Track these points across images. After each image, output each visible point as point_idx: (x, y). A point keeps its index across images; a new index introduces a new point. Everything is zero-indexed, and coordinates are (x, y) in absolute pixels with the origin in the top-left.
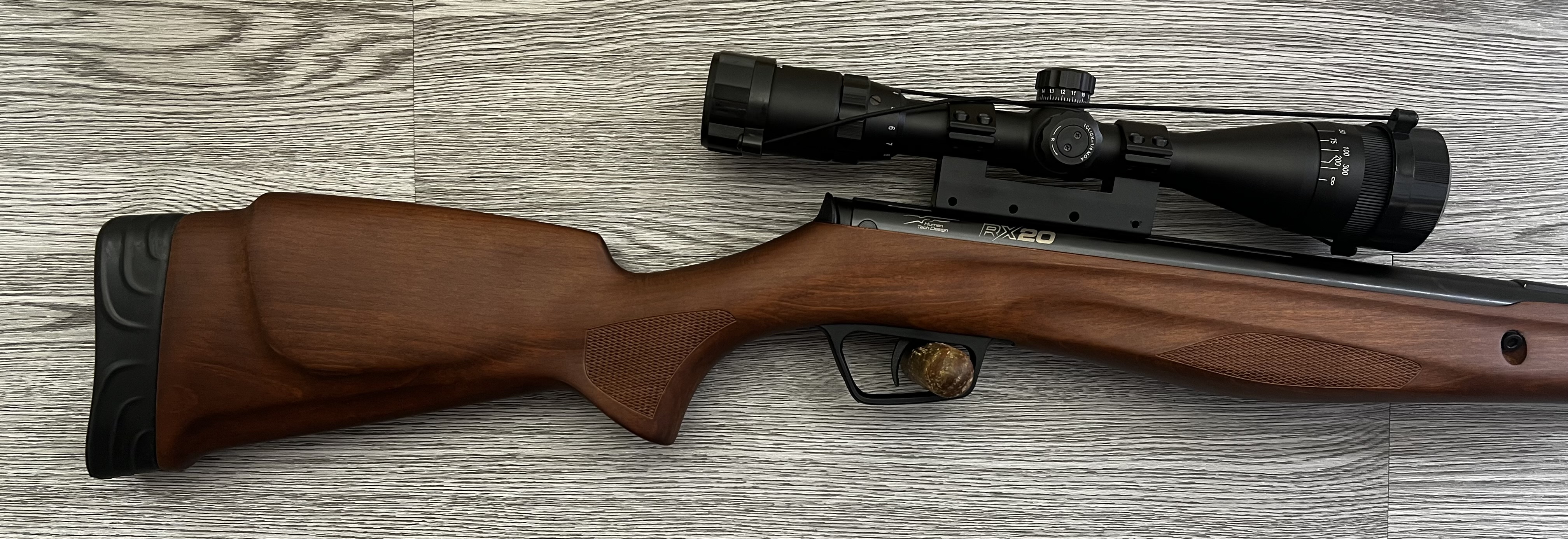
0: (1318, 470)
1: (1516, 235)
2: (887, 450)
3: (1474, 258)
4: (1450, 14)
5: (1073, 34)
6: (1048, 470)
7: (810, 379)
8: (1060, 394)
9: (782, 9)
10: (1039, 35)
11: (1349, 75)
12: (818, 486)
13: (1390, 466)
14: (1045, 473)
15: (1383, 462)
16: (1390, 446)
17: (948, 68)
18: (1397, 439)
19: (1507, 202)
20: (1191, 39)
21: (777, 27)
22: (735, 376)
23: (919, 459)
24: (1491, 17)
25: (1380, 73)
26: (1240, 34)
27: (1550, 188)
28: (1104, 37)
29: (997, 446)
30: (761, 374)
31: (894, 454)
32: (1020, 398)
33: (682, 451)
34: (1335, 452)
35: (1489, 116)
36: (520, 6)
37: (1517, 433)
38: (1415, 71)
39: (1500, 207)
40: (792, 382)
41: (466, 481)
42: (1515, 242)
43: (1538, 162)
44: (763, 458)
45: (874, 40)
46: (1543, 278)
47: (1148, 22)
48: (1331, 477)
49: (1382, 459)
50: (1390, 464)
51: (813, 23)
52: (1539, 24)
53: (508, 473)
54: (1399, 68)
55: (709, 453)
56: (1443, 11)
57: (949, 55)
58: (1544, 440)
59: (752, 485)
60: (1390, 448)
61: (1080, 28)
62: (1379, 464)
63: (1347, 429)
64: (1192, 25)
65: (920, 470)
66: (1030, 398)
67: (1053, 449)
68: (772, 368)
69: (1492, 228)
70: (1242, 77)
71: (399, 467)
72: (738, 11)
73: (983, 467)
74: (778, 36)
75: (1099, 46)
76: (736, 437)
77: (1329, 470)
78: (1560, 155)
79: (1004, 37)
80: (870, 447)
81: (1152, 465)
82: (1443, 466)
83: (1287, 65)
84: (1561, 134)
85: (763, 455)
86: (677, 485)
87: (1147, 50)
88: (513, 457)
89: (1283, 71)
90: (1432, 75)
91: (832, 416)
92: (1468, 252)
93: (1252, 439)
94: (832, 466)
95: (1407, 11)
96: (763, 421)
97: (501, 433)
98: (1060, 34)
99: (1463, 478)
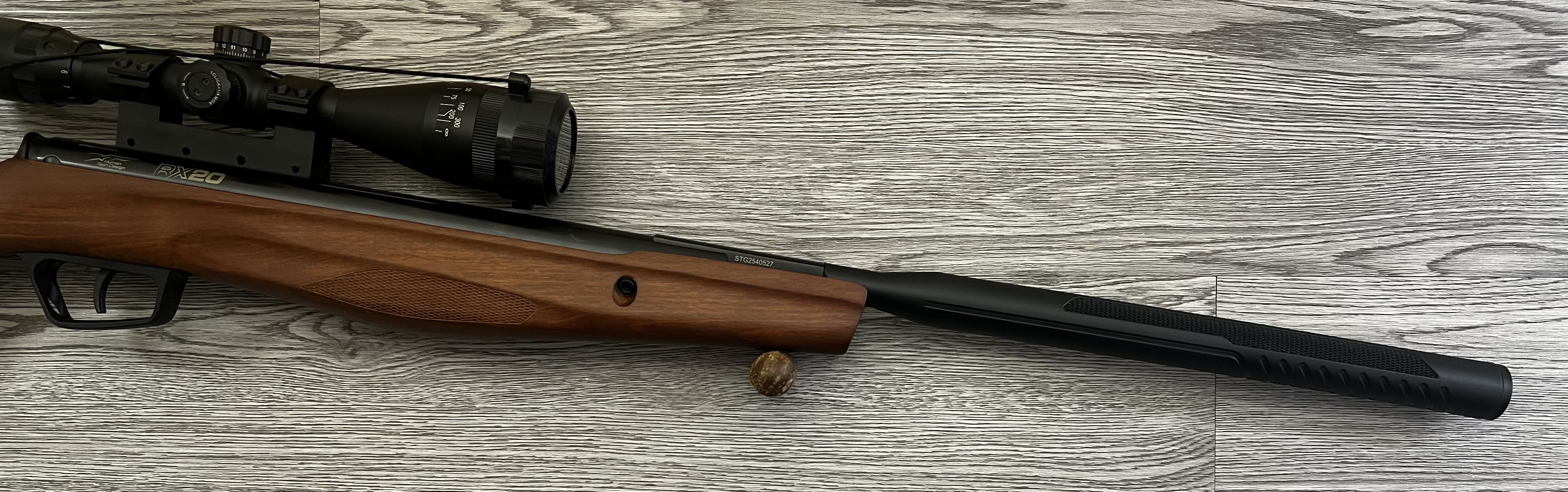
0: (1147, 477)
1: (1335, 258)
2: (743, 454)
3: (1294, 280)
4: (1268, 52)
5: (914, 73)
6: (891, 473)
7: (673, 388)
8: (902, 403)
9: (648, 51)
10: (882, 75)
11: (1173, 109)
12: (679, 487)
13: (1216, 474)
14: (888, 477)
15: (1209, 471)
16: (1215, 456)
17: (799, 104)
18: (1222, 450)
19: (1325, 227)
20: (1023, 76)
21: (644, 67)
22: (604, 385)
23: (772, 463)
24: (1306, 54)
25: (1203, 107)
26: (1070, 71)
27: (1367, 214)
28: (943, 76)
29: (844, 452)
30: (628, 383)
31: (750, 458)
32: (866, 407)
33: (553, 452)
34: (1163, 461)
35: (1307, 147)
36: (413, 50)
37: (1339, 445)
38: (1235, 105)
39: (1319, 231)
40: (656, 391)
41: (358, 478)
42: (1334, 265)
43: (1356, 189)
44: (629, 461)
45: (732, 79)
46: (1362, 298)
47: (983, 61)
48: (1159, 485)
49: (1208, 468)
50: (1216, 473)
51: (676, 64)
52: (1355, 61)
53: (396, 471)
54: (1221, 102)
55: (579, 455)
56: (1262, 49)
57: (800, 93)
58: (1365, 452)
59: (619, 485)
60: (1216, 458)
61: (920, 68)
62: (1205, 473)
63: (1174, 439)
64: (1024, 64)
65: (774, 472)
66: (874, 407)
67: (895, 454)
68: (638, 378)
69: (1312, 251)
70: (1071, 111)
71: (300, 464)
72: (608, 53)
73: (831, 470)
74: (645, 75)
75: (938, 84)
76: (604, 441)
77: (1157, 478)
78: (1377, 183)
79: (850, 76)
80: (727, 451)
81: (987, 471)
82: (1267, 475)
83: (1114, 99)
84: (1378, 163)
85: (629, 458)
86: (549, 484)
87: (982, 88)
88: (401, 456)
89: (1109, 105)
90: (1252, 108)
91: (693, 422)
92: (1288, 274)
93: (1083, 448)
94: (693, 468)
95: (1229, 49)
96: (629, 426)
97: (391, 435)
98: (902, 74)
99: (1286, 487)
